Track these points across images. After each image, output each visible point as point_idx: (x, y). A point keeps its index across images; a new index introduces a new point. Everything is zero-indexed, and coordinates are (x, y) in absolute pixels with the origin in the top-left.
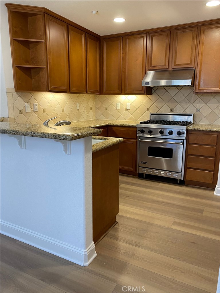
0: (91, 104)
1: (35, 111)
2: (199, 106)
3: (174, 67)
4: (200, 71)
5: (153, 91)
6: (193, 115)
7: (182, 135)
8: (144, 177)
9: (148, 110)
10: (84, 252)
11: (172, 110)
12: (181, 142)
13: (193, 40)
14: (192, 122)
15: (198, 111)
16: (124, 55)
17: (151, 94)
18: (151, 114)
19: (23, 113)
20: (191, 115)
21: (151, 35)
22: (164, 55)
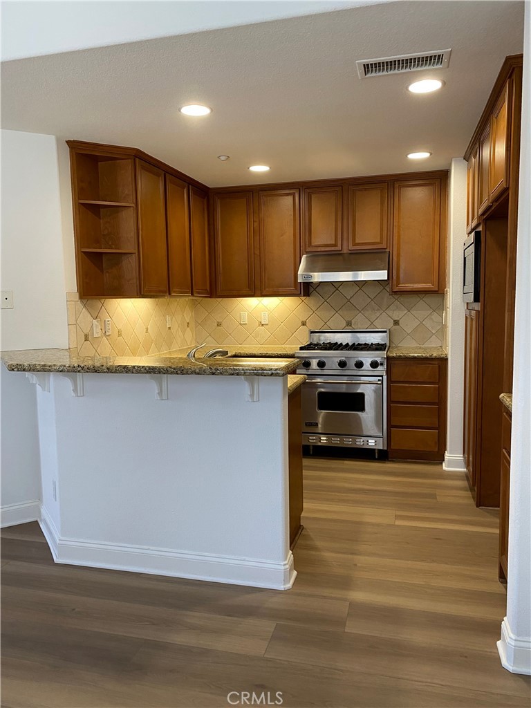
0: (188, 316)
1: (107, 334)
2: (397, 315)
3: (351, 247)
4: (399, 255)
5: (311, 289)
6: (388, 332)
7: (380, 368)
8: (311, 453)
9: (304, 324)
10: (284, 565)
11: (349, 324)
12: (379, 380)
13: (382, 204)
14: (388, 345)
15: (396, 323)
16: (256, 224)
17: (308, 296)
18: (312, 332)
19: (90, 338)
20: (385, 332)
21: (308, 191)
22: (334, 226)
